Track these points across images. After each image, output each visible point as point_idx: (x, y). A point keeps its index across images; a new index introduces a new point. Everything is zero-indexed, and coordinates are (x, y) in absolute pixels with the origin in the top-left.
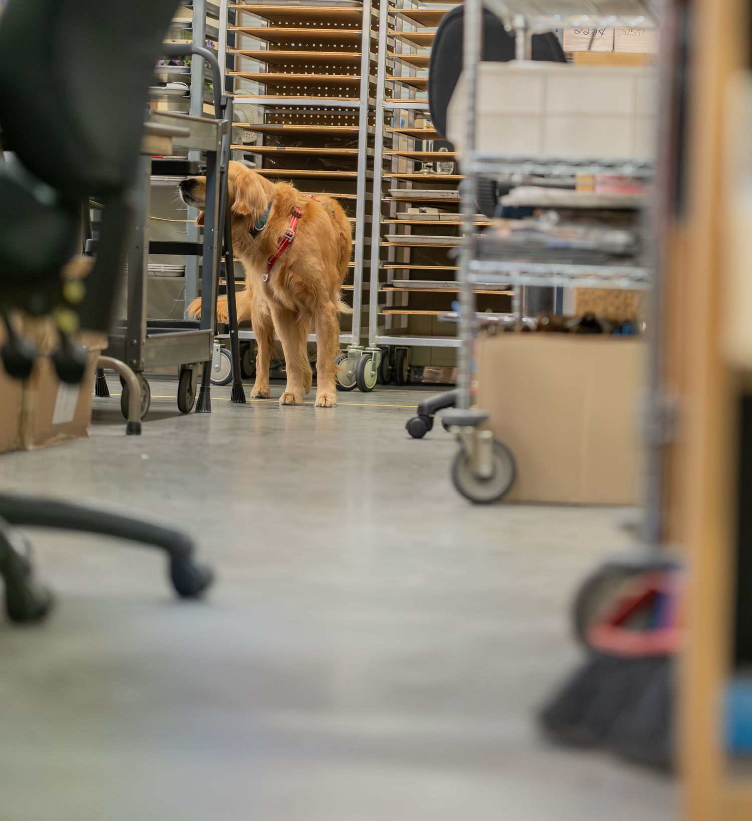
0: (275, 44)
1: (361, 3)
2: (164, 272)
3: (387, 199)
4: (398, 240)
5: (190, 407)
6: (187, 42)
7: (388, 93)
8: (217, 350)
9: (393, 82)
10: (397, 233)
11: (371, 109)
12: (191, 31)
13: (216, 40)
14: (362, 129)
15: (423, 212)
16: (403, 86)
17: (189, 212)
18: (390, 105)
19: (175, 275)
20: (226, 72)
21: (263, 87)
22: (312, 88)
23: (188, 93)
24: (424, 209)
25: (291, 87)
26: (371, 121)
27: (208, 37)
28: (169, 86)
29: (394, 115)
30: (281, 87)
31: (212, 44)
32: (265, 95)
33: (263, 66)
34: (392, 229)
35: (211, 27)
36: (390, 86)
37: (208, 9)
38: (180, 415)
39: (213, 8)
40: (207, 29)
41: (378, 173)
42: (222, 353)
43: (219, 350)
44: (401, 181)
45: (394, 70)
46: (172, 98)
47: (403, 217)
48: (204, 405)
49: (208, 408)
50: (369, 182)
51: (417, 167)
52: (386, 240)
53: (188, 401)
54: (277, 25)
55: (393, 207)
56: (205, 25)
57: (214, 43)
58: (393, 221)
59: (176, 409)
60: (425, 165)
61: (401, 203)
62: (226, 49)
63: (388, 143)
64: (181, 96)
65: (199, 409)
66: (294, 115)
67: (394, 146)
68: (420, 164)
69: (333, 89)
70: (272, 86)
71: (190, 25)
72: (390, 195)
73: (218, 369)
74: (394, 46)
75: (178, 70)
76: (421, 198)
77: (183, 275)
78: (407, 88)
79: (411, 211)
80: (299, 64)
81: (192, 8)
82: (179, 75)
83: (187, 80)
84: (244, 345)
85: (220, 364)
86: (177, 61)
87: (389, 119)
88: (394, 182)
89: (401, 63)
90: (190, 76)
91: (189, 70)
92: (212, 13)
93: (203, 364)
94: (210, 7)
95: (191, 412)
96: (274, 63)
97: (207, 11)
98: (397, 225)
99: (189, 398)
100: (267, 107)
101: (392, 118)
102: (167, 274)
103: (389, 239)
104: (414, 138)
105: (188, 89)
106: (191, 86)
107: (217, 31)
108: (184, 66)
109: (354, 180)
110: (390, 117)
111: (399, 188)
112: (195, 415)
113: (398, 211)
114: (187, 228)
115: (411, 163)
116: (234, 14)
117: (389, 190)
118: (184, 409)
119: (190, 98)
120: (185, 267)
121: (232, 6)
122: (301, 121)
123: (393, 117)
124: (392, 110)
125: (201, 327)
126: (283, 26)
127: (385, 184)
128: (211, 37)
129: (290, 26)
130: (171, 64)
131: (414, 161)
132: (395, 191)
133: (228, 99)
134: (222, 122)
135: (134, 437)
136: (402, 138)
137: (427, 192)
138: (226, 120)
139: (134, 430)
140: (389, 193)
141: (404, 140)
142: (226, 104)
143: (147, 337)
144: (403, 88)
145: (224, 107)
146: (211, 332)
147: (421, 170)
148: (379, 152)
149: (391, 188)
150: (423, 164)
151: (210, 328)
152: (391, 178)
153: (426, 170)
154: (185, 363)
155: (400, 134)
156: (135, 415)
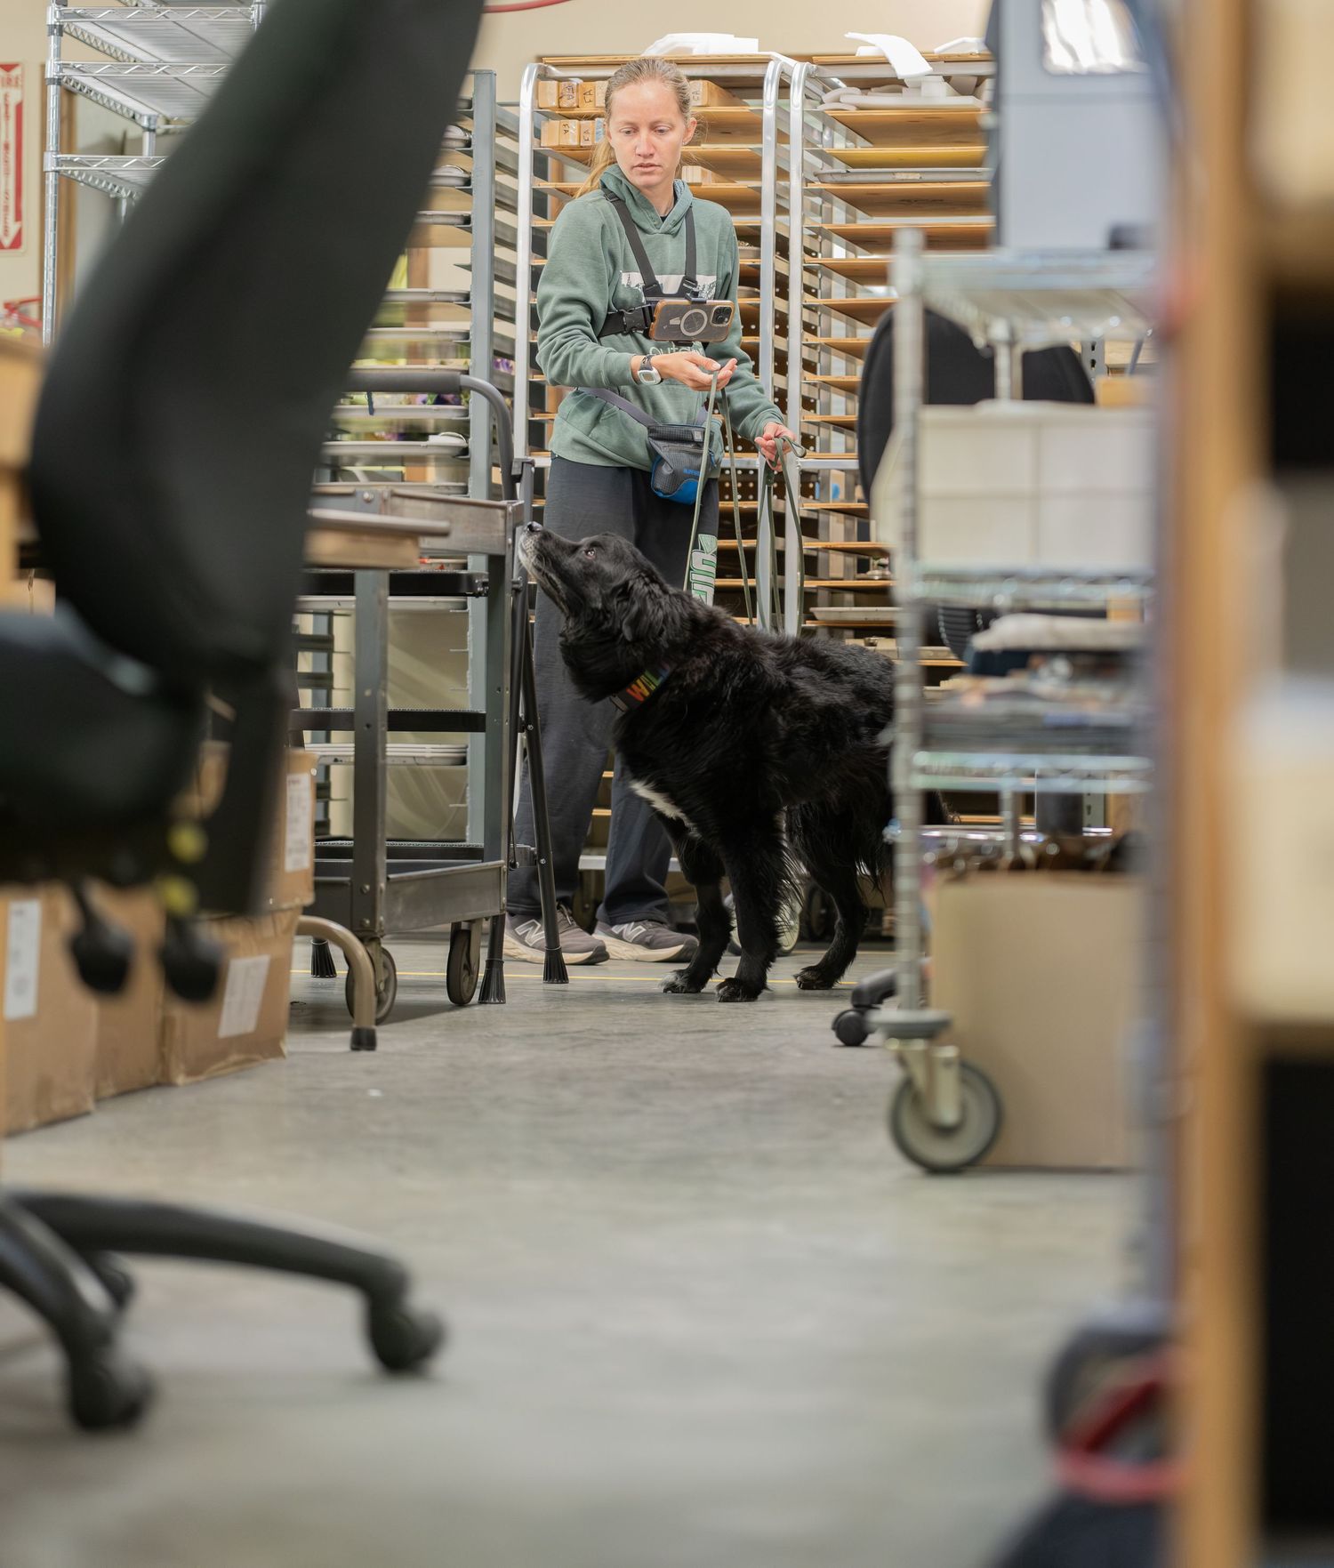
1: (756, 290)
2: (432, 758)
3: (809, 624)
5: (468, 995)
6: (466, 363)
7: (807, 442)
9: (817, 424)
12: (468, 345)
13: (512, 357)
14: (763, 505)
15: (874, 644)
16: (835, 430)
17: (471, 656)
18: (810, 463)
19: (451, 761)
20: (529, 415)
23: (465, 451)
24: (872, 639)
26: (778, 490)
27: (497, 354)
28: (433, 440)
29: (820, 478)
31: (507, 365)
35: (503, 338)
36: (811, 431)
37: (498, 307)
38: (451, 1009)
39: (507, 306)
40: (496, 340)
41: (793, 581)
44: (835, 594)
45: (818, 402)
46: (439, 459)
48: (493, 990)
49: (501, 996)
50: (779, 595)
51: (863, 567)
53: (465, 985)
56: (492, 334)
57: (511, 363)
59: (443, 997)
60: (876, 562)
61: (836, 632)
62: (527, 374)
63: (809, 527)
64: (454, 457)
65: (484, 999)
67: (821, 531)
68: (867, 562)
71: (466, 335)
72: (812, 618)
74: (816, 361)
75: (449, 412)
76: (866, 621)
77: (462, 761)
78: (842, 432)
81: (469, 306)
82: (450, 421)
83: (463, 428)
86: (449, 397)
87: (811, 485)
88: (823, 596)
89: (828, 390)
90: (468, 422)
91: (466, 413)
92: (504, 313)
93: (489, 921)
94: (501, 304)
95: (471, 1003)
97: (495, 310)
99: (467, 979)
101: (817, 485)
102: (436, 761)
104: (856, 519)
105: (465, 445)
106: (470, 440)
107: (512, 342)
108: (460, 404)
109: (751, 593)
110: (814, 483)
111: (831, 605)
112: (477, 1008)
114: (469, 682)
115: (852, 561)
117: (812, 609)
118: (459, 999)
119: (469, 460)
120: (464, 749)
123: (818, 481)
124: (816, 472)
125: (486, 855)
127: (808, 599)
128: (503, 353)
130: (440, 401)
131: (856, 556)
132: (822, 611)
133: (525, 465)
134: (514, 505)
135: (364, 1054)
136: (835, 519)
137: (877, 611)
138: (521, 502)
139: (364, 1041)
140: (812, 613)
141: (838, 521)
142: (520, 473)
143: (388, 879)
144: (833, 433)
145: (518, 478)
146: (503, 864)
147: (869, 573)
148: (792, 543)
149: (816, 605)
150: (872, 561)
151: (500, 859)
152: (817, 588)
153: (877, 572)
154: (459, 920)
155: (831, 513)
156: (366, 1017)
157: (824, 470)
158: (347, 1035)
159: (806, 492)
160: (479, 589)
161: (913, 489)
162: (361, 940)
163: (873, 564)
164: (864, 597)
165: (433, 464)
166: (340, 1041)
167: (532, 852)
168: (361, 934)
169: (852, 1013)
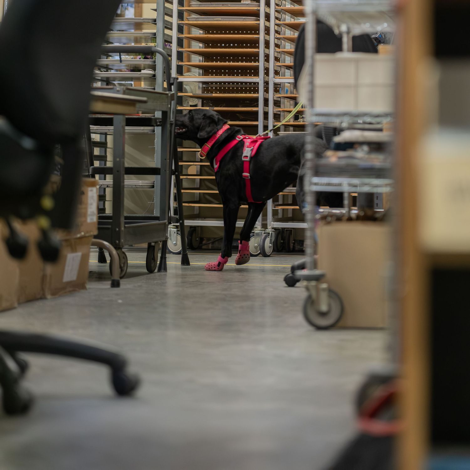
0: (208, 44)
1: (258, 18)
2: (142, 185)
5: (154, 269)
6: (155, 45)
7: (277, 73)
8: (175, 233)
9: (280, 66)
11: (267, 83)
12: (156, 38)
13: (171, 43)
14: (261, 95)
17: (156, 149)
18: (278, 81)
19: (149, 187)
20: (177, 63)
21: (201, 71)
22: (231, 71)
23: (154, 76)
25: (218, 71)
26: (266, 91)
28: (143, 72)
29: (281, 86)
30: (212, 71)
31: (170, 45)
32: (203, 76)
33: (201, 58)
35: (168, 35)
36: (278, 69)
37: (166, 24)
38: (147, 274)
39: (169, 24)
40: (165, 36)
41: (271, 122)
42: (178, 235)
43: (176, 233)
44: (286, 127)
45: (281, 58)
46: (146, 79)
48: (162, 267)
49: (165, 269)
50: (266, 127)
51: (296, 118)
53: (153, 265)
54: (209, 33)
56: (164, 34)
59: (145, 270)
62: (177, 48)
63: (277, 103)
64: (150, 78)
65: (159, 270)
66: (220, 88)
67: (282, 105)
68: (298, 116)
69: (244, 71)
70: (207, 71)
71: (155, 34)
73: (176, 244)
74: (280, 44)
75: (148, 62)
77: (153, 187)
78: (289, 70)
80: (223, 57)
81: (156, 24)
82: (149, 65)
83: (154, 68)
84: (192, 229)
85: (177, 241)
86: (149, 57)
87: (278, 89)
88: (282, 128)
89: (285, 55)
90: (155, 65)
91: (155, 62)
92: (169, 27)
93: (161, 242)
94: (167, 23)
95: (154, 272)
96: (207, 56)
97: (165, 25)
99: (154, 263)
100: (204, 83)
102: (143, 187)
104: (294, 101)
105: (154, 73)
106: (156, 71)
107: (171, 37)
108: (153, 59)
109: (256, 127)
111: (285, 131)
112: (157, 273)
114: (155, 158)
116: (183, 27)
117: (278, 133)
118: (150, 271)
119: (155, 79)
120: (154, 182)
121: (180, 22)
122: (224, 91)
123: (281, 88)
124: (280, 84)
125: (160, 219)
126: (213, 33)
128: (167, 41)
129: (217, 33)
130: (145, 58)
133: (175, 79)
134: (171, 93)
135: (115, 289)
136: (287, 100)
138: (173, 92)
139: (116, 284)
141: (288, 102)
142: (173, 82)
143: (125, 227)
144: (286, 70)
145: (173, 84)
146: (166, 222)
147: (299, 120)
148: (272, 109)
149: (280, 131)
151: (165, 220)
153: (302, 120)
154: (150, 242)
155: (285, 98)
156: (116, 276)
157: (283, 83)
158: (110, 282)
160: (158, 123)
162: (115, 248)
163: (300, 117)
164: (297, 128)
165: (143, 80)
166: (107, 284)
167: (177, 218)
168: (115, 246)
169: (291, 275)
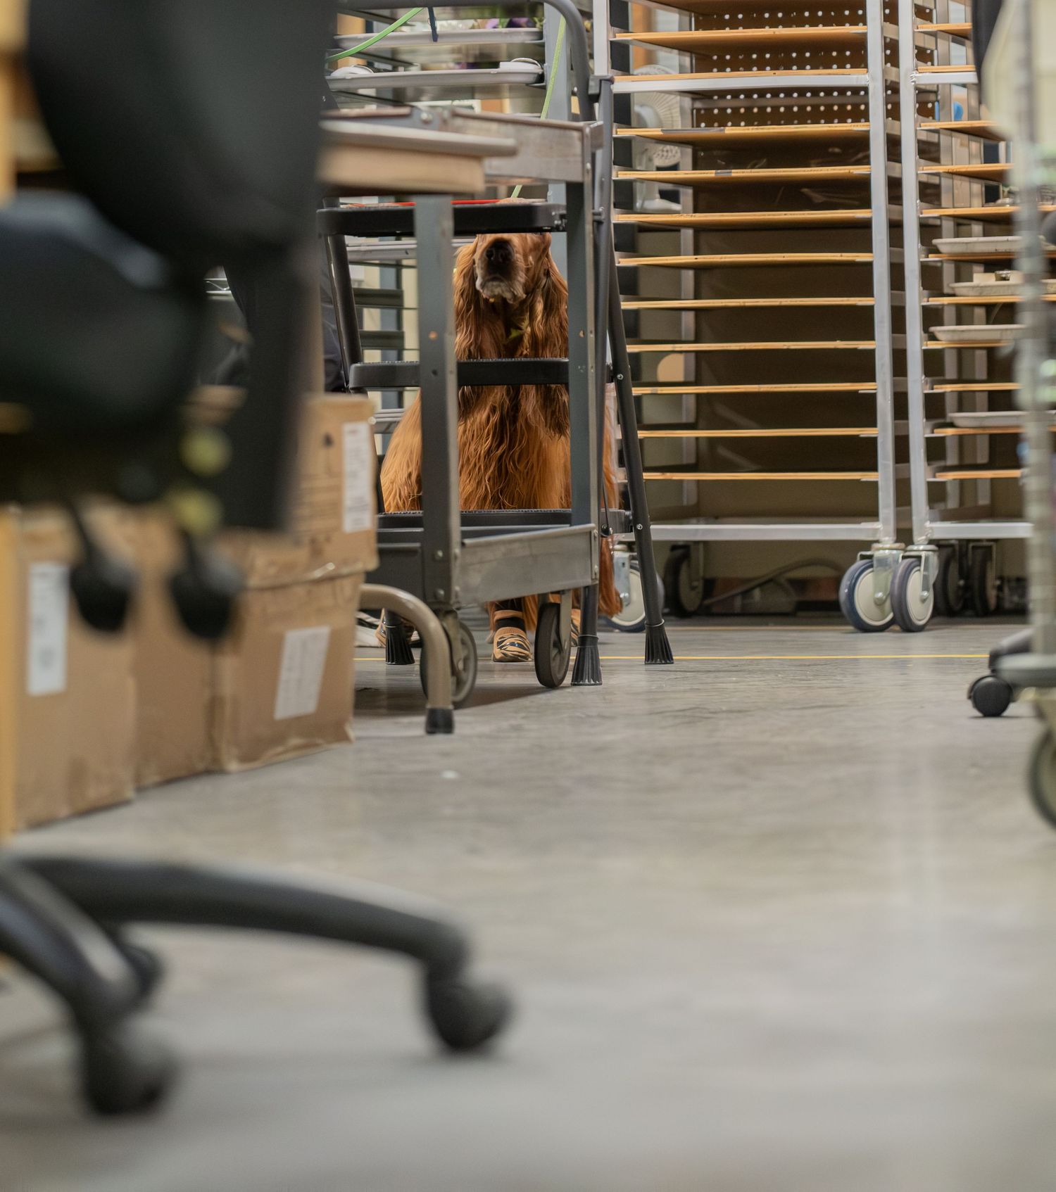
3: (932, 258)
4: (956, 337)
5: (560, 676)
7: (923, 55)
8: (624, 564)
9: (933, 34)
10: (959, 322)
11: (893, 89)
14: (876, 127)
15: (1004, 279)
16: (954, 41)
18: (930, 79)
20: (612, 35)
21: (687, 60)
22: (782, 55)
23: (541, 78)
24: (1003, 273)
25: (742, 55)
26: (893, 112)
28: (505, 66)
29: (939, 97)
30: (721, 58)
32: (692, 72)
33: (685, 19)
34: (949, 314)
36: (928, 43)
38: (543, 691)
41: (912, 210)
42: (632, 571)
44: (962, 223)
45: (934, 12)
46: (515, 88)
47: (964, 291)
48: (588, 670)
49: (597, 677)
50: (896, 227)
51: (991, 195)
52: (933, 337)
53: (556, 664)
55: (948, 271)
58: (945, 300)
60: (1005, 188)
61: (964, 266)
63: (929, 151)
64: (527, 85)
65: (577, 681)
66: (749, 109)
67: (943, 158)
68: (997, 189)
69: (823, 54)
70: (704, 57)
72: (936, 251)
75: (522, 35)
76: (997, 253)
78: (960, 43)
79: (981, 278)
80: (754, 12)
82: (524, 45)
83: (538, 53)
85: (630, 591)
86: (523, 19)
87: (930, 105)
88: (948, 226)
90: (543, 45)
91: (541, 35)
95: (563, 685)
96: (704, 12)
98: (959, 307)
99: (558, 658)
100: (696, 95)
101: (936, 104)
103: (939, 336)
104: (982, 140)
105: (540, 71)
106: (546, 65)
108: (533, 26)
109: (866, 225)
110: (933, 103)
111: (957, 235)
112: (571, 690)
113: (958, 279)
115: (977, 187)
117: (935, 241)
118: (549, 681)
119: (544, 88)
122: (762, 119)
123: (938, 101)
124: (935, 89)
125: (573, 520)
127: (928, 231)
130: (512, 25)
131: (984, 182)
132: (948, 243)
133: (603, 82)
134: (592, 126)
135: (440, 738)
136: (959, 141)
137: (1008, 241)
138: (600, 123)
139: (440, 723)
140: (935, 246)
141: (962, 145)
142: (597, 91)
143: (463, 544)
144: (953, 45)
145: (596, 98)
146: (594, 528)
147: (999, 201)
148: (912, 170)
149: (940, 237)
150: (1001, 188)
151: (589, 522)
152: (940, 218)
153: (1008, 200)
154: (545, 591)
155: (954, 134)
156: (441, 697)
157: (944, 85)
158: (421, 720)
159: (925, 110)
160: (556, 222)
161: (1028, 62)
162: (436, 612)
163: (1003, 191)
164: (995, 228)
165: (507, 94)
166: (415, 725)
167: (627, 517)
168: (436, 607)
169: (990, 680)
